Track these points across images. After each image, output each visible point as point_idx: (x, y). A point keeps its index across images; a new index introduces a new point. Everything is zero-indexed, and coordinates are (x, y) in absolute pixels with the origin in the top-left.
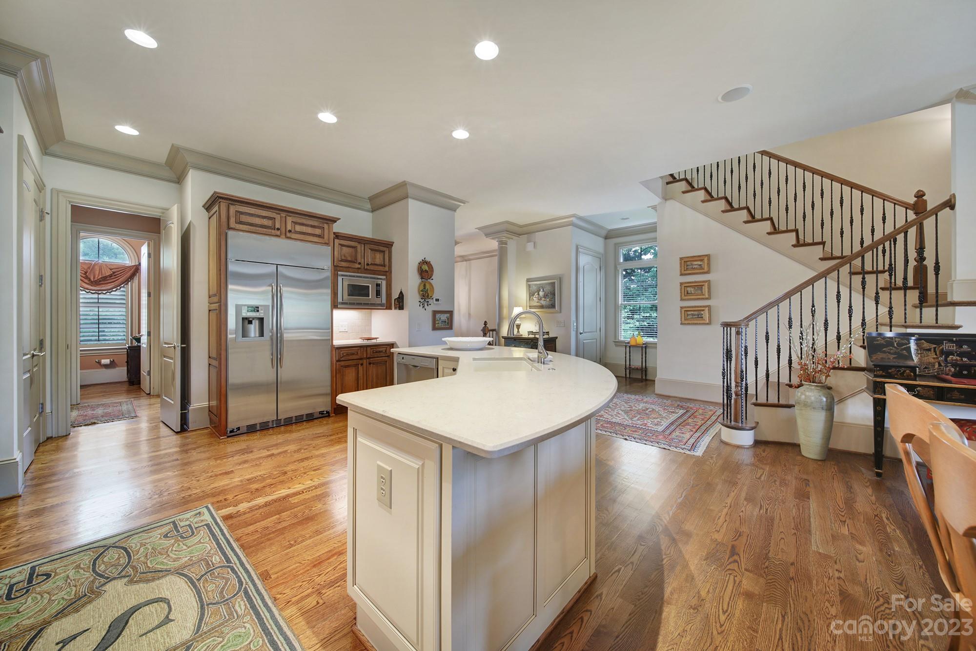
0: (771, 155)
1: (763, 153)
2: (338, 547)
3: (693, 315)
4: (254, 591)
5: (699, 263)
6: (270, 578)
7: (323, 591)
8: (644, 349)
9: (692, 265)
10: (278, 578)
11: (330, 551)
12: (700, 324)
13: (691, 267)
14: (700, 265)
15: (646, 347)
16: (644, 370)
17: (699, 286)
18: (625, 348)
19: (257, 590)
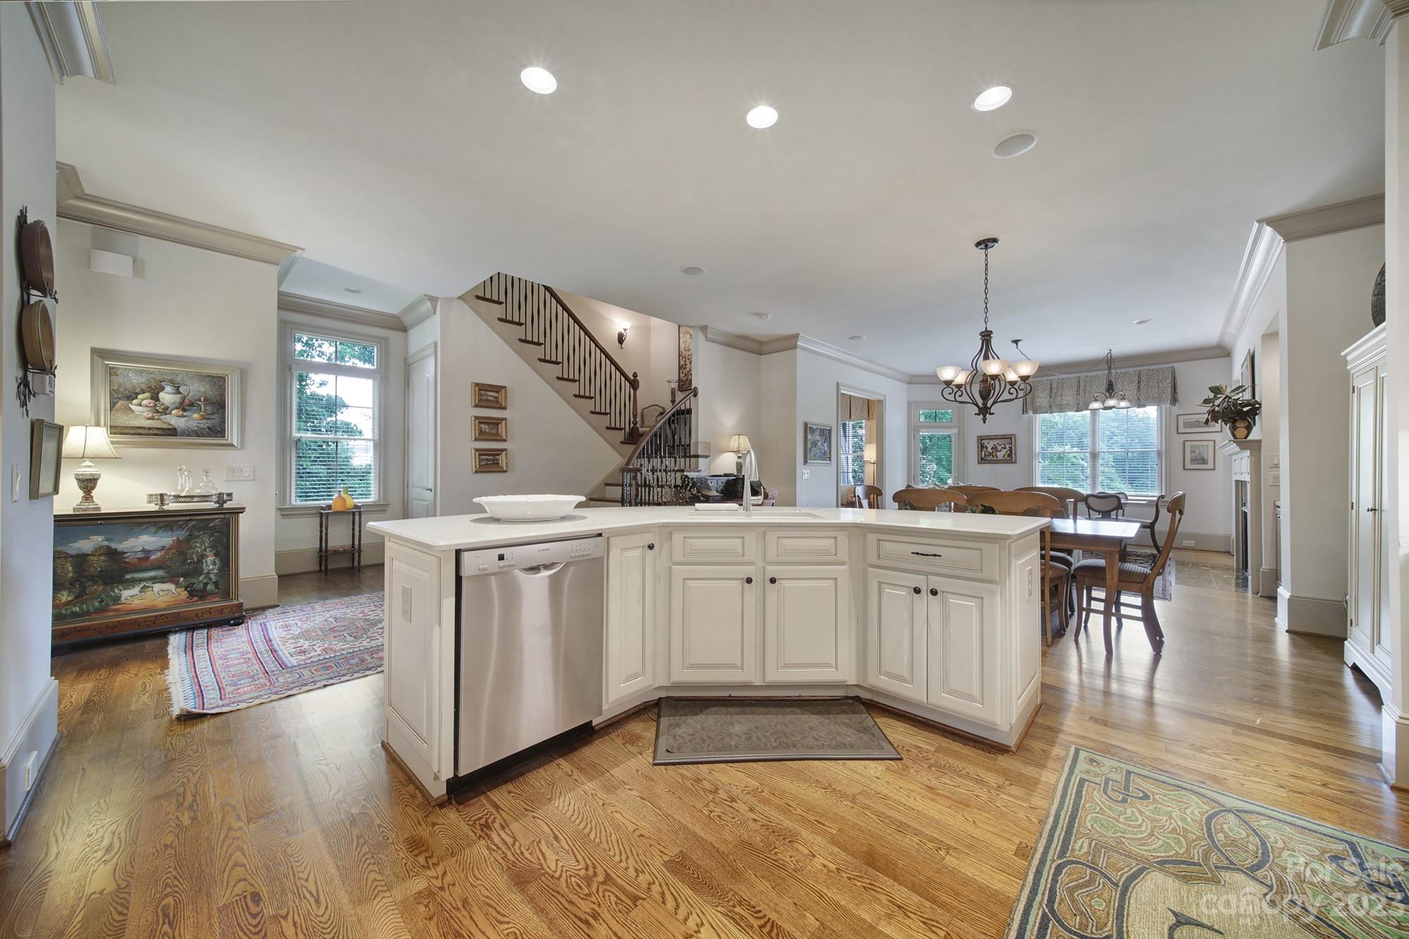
0: (553, 294)
1: (547, 288)
2: (919, 794)
3: (487, 460)
4: (1053, 846)
5: (495, 394)
6: (1021, 843)
7: (995, 785)
8: (357, 517)
9: (487, 395)
10: (1014, 834)
11: (933, 800)
12: (494, 472)
13: (485, 397)
14: (496, 397)
15: (360, 513)
16: (353, 552)
17: (495, 422)
18: (351, 517)
19: (1050, 841)
